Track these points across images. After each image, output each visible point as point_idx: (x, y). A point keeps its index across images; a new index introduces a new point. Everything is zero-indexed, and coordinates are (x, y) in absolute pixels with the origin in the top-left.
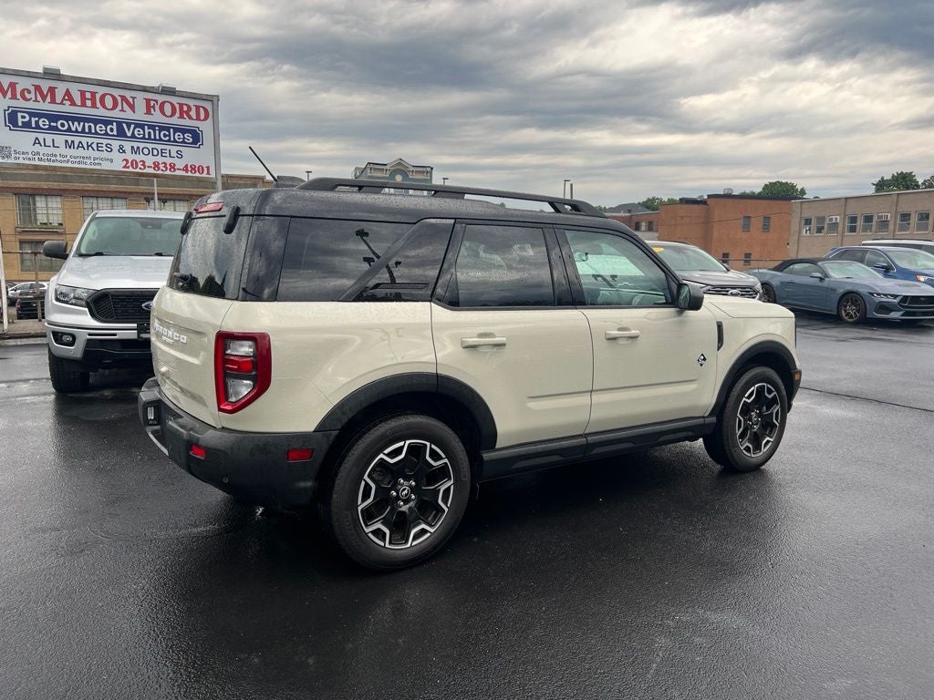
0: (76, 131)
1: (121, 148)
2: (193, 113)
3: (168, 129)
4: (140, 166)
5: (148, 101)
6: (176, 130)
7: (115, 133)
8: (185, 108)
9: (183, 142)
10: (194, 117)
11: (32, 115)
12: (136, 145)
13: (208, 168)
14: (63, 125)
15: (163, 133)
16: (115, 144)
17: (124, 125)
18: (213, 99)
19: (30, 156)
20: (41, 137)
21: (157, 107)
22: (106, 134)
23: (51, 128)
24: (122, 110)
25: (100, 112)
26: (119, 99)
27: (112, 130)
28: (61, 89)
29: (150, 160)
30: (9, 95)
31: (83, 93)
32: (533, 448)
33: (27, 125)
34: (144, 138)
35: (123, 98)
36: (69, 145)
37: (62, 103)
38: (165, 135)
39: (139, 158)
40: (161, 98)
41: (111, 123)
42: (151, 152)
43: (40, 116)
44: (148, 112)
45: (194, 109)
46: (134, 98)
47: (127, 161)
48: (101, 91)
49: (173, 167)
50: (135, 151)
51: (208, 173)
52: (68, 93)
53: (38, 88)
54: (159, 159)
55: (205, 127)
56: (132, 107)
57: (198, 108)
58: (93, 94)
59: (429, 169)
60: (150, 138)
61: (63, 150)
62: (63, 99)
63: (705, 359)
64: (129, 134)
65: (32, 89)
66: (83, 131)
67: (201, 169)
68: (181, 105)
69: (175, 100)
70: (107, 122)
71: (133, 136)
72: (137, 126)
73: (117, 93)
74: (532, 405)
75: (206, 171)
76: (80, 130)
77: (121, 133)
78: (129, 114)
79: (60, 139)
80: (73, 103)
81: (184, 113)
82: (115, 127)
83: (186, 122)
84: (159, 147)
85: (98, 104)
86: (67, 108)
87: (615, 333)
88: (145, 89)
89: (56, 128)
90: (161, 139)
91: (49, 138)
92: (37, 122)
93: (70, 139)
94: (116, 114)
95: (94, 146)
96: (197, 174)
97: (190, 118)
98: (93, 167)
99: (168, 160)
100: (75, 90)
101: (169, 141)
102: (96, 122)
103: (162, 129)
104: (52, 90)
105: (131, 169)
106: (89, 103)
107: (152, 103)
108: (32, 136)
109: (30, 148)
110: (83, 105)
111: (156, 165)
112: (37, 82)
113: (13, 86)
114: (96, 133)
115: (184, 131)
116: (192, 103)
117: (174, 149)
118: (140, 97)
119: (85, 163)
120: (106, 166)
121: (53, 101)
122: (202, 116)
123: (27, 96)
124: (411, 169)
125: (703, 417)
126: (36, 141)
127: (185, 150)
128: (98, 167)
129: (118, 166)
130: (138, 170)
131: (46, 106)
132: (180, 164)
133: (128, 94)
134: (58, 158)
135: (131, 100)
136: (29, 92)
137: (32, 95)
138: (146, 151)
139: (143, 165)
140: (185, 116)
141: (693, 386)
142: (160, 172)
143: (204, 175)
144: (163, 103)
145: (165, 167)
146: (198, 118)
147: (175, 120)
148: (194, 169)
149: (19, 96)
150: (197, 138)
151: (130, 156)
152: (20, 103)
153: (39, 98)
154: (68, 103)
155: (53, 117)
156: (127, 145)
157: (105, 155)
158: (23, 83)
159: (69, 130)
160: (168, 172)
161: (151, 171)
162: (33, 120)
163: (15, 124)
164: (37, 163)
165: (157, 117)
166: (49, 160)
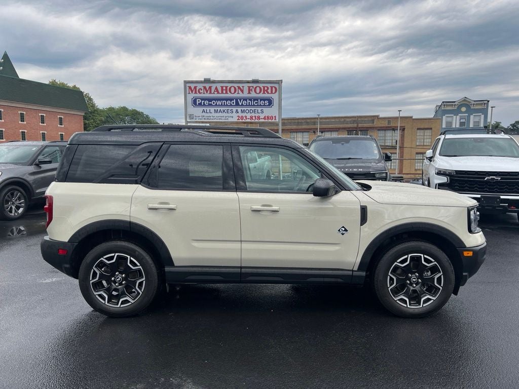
0: (219, 105)
1: (237, 111)
2: (269, 91)
3: (257, 100)
4: (244, 118)
5: (249, 87)
6: (261, 100)
7: (235, 104)
8: (266, 88)
9: (264, 105)
10: (270, 92)
11: (202, 99)
12: (243, 109)
13: (275, 117)
14: (214, 103)
15: (255, 102)
16: (234, 109)
17: (239, 100)
18: (279, 82)
19: (201, 118)
20: (205, 109)
21: (253, 90)
22: (231, 105)
23: (209, 105)
24: (238, 93)
25: (229, 95)
26: (237, 88)
27: (233, 103)
28: (214, 86)
29: (249, 115)
30: (194, 92)
31: (222, 87)
32: (200, 269)
33: (200, 104)
34: (247, 105)
35: (239, 87)
36: (216, 111)
37: (214, 93)
38: (256, 103)
39: (244, 115)
40: (255, 85)
41: (233, 100)
42: (249, 111)
43: (205, 100)
44: (249, 93)
45: (270, 88)
46: (243, 87)
47: (239, 117)
48: (229, 85)
49: (259, 118)
50: (243, 111)
51: (275, 119)
52: (216, 88)
53: (205, 88)
54: (253, 115)
55: (275, 97)
56: (242, 91)
57: (272, 87)
58: (226, 87)
59: (486, 102)
60: (249, 105)
61: (214, 114)
62: (215, 91)
63: (346, 230)
64: (240, 104)
65: (203, 88)
66: (222, 105)
67: (272, 118)
68: (264, 87)
69: (261, 85)
70: (231, 100)
71: (242, 105)
72: (244, 100)
73: (236, 85)
74: (196, 244)
75: (274, 119)
76: (220, 104)
77: (237, 104)
78: (241, 95)
79: (212, 109)
80: (218, 93)
81: (265, 91)
82: (234, 101)
83: (266, 95)
84: (253, 109)
85: (228, 92)
86: (216, 95)
87: (258, 207)
88: (248, 82)
89: (211, 105)
90: (254, 105)
91: (208, 109)
92: (204, 103)
93: (216, 109)
94: (236, 95)
95: (226, 111)
96: (270, 121)
97: (268, 93)
98: (225, 121)
99: (257, 115)
100: (219, 86)
101: (258, 105)
102: (227, 100)
103: (255, 100)
104: (210, 88)
105: (240, 121)
106: (224, 92)
107: (251, 88)
108: (201, 109)
109: (201, 114)
110: (222, 93)
111: (251, 118)
112: (204, 85)
113: (195, 88)
114: (227, 105)
115: (264, 100)
116: (269, 85)
117: (260, 109)
118: (246, 85)
119: (222, 119)
120: (230, 120)
121: (210, 93)
122: (274, 91)
123: (201, 91)
124: (473, 103)
125: (353, 271)
126: (203, 111)
127: (265, 109)
128: (227, 121)
129: (235, 119)
130: (243, 121)
131: (207, 95)
132: (262, 116)
133: (241, 85)
134: (211, 118)
135: (242, 88)
136: (201, 90)
137: (203, 91)
138: (247, 111)
139: (246, 118)
140: (266, 92)
141: (337, 248)
142: (253, 121)
143: (273, 121)
144: (256, 87)
145: (255, 118)
146: (272, 93)
147: (261, 95)
148: (268, 118)
149: (197, 92)
150: (270, 102)
151: (240, 114)
152: (198, 95)
153: (205, 92)
154: (216, 93)
155: (210, 100)
156: (239, 109)
157: (230, 115)
158: (200, 86)
159: (216, 105)
160: (257, 121)
161: (249, 120)
162: (203, 102)
163: (195, 104)
164: (203, 120)
165: (253, 95)
166: (208, 119)
